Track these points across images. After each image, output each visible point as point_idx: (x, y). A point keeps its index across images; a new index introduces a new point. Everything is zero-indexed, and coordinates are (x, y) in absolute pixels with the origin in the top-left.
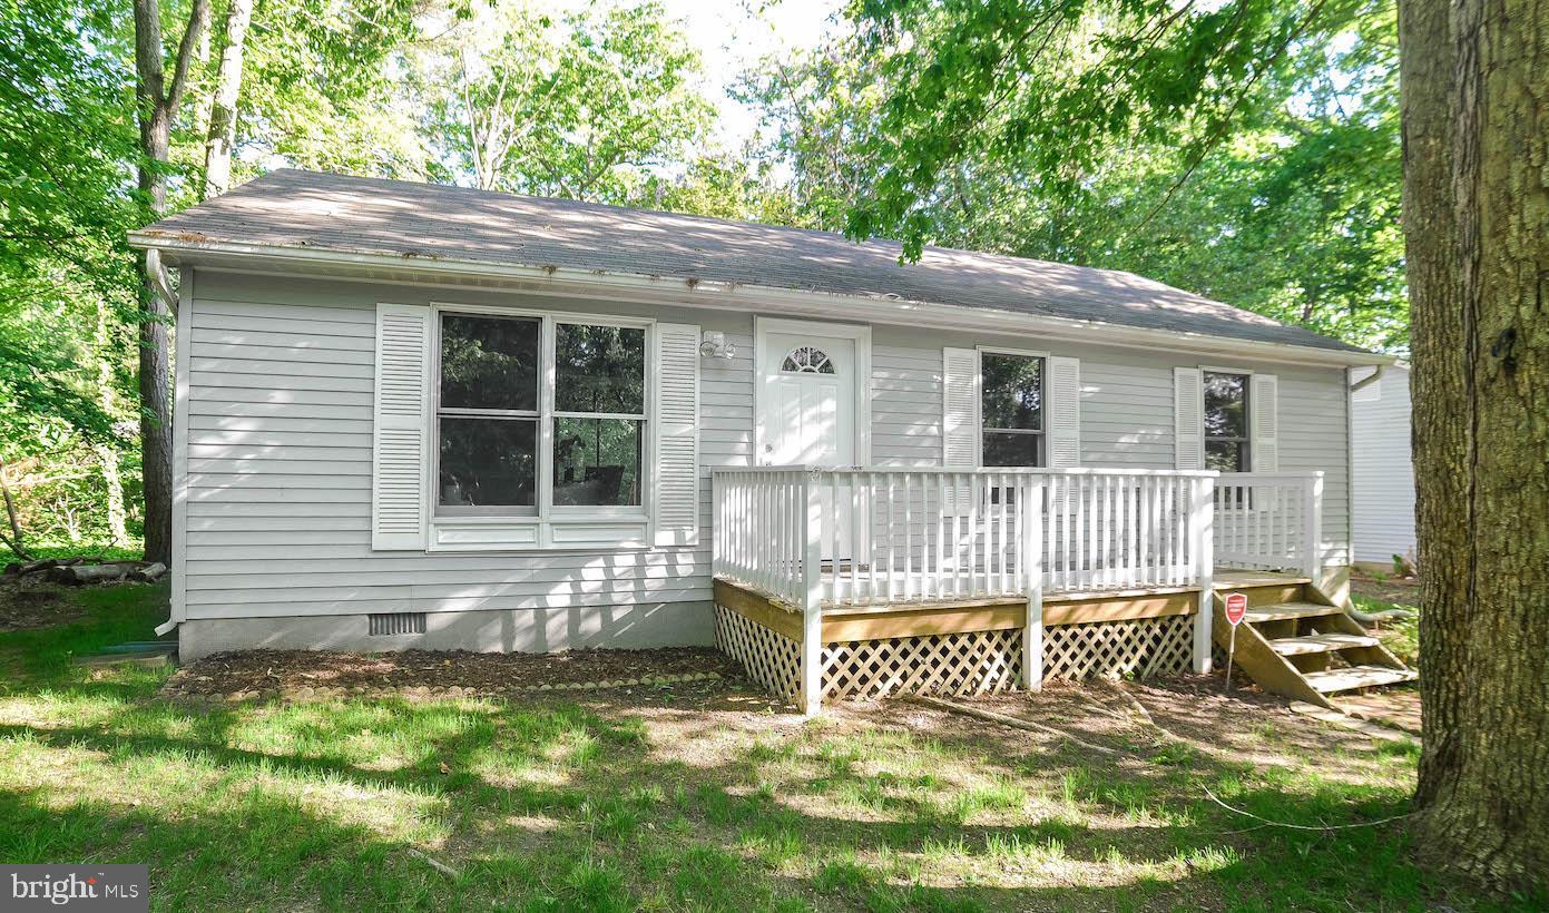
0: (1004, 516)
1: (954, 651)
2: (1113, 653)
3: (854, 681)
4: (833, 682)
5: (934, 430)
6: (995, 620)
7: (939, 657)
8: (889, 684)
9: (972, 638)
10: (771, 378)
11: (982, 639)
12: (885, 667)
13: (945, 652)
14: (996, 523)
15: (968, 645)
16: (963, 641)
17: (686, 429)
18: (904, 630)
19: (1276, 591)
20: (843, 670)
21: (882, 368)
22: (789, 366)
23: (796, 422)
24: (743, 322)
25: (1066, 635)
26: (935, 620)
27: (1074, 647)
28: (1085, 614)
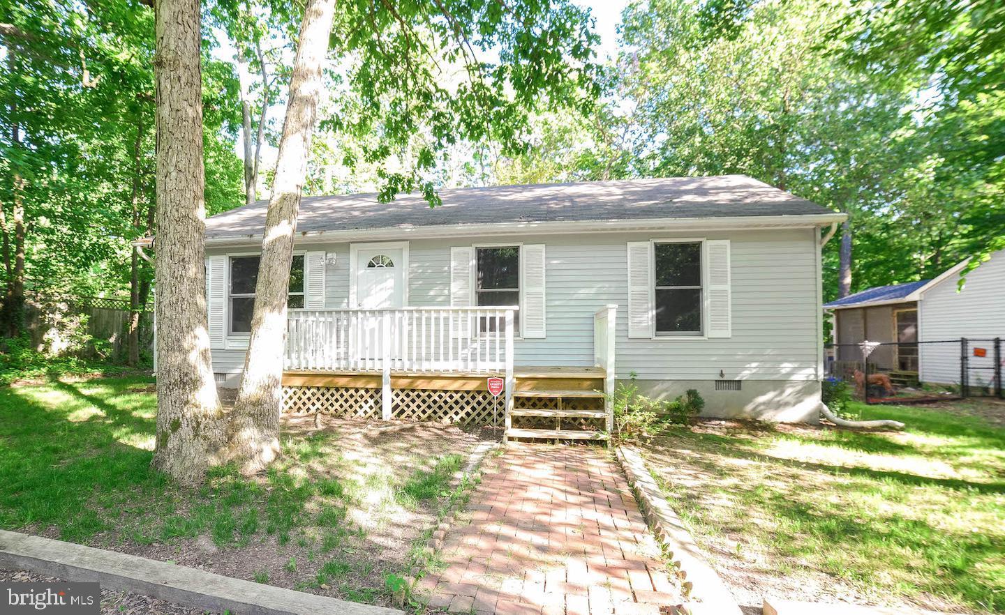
0: (498, 339)
1: (346, 395)
2: (446, 408)
3: (300, 404)
4: (291, 403)
5: (446, 292)
6: (368, 382)
7: (339, 398)
8: (316, 407)
9: (357, 390)
10: (361, 272)
11: (362, 392)
12: (314, 399)
13: (342, 396)
14: (484, 343)
15: (354, 393)
16: (352, 391)
17: (318, 298)
18: (320, 383)
19: (577, 382)
20: (295, 399)
21: (415, 262)
22: (371, 265)
23: (373, 292)
24: (344, 247)
25: (413, 395)
26: (337, 380)
27: (418, 401)
28: (421, 385)
